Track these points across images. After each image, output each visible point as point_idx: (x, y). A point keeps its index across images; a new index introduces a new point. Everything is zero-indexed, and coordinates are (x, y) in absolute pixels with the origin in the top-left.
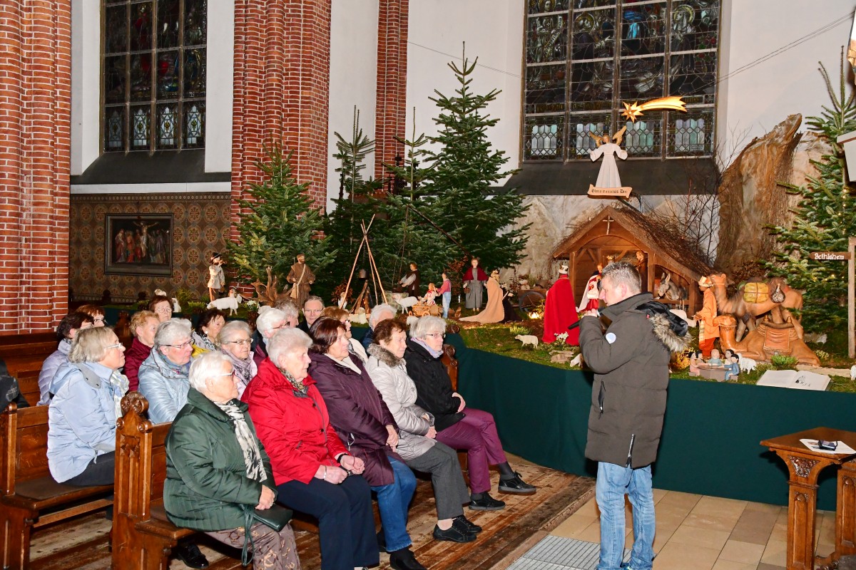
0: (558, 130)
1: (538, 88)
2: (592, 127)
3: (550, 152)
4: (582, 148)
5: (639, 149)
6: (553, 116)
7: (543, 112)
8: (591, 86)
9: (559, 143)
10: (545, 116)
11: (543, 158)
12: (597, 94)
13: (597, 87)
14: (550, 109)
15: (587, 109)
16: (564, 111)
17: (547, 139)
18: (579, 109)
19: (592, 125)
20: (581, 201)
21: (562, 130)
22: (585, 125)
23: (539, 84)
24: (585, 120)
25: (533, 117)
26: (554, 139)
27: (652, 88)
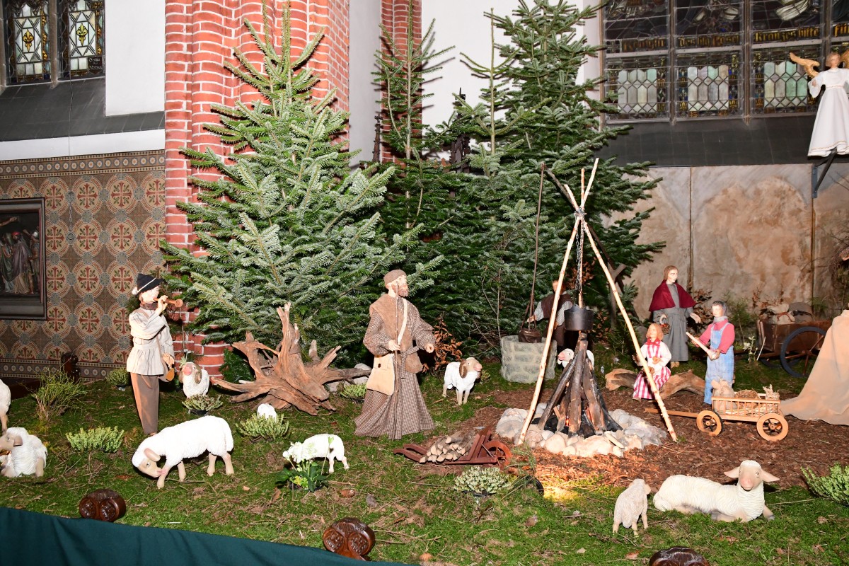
0: (658, 76)
1: (624, 17)
2: (711, 72)
3: (648, 108)
4: (698, 101)
5: (785, 102)
6: (649, 56)
7: (634, 51)
8: (708, 13)
9: (661, 95)
10: (637, 57)
11: (637, 117)
12: (717, 24)
13: (716, 14)
14: (645, 46)
15: (702, 46)
16: (666, 49)
17: (642, 90)
18: (689, 45)
19: (711, 68)
20: (719, 174)
21: (664, 76)
22: (700, 68)
23: (625, 11)
24: (700, 62)
25: (618, 59)
26: (653, 90)
27: (804, 13)
